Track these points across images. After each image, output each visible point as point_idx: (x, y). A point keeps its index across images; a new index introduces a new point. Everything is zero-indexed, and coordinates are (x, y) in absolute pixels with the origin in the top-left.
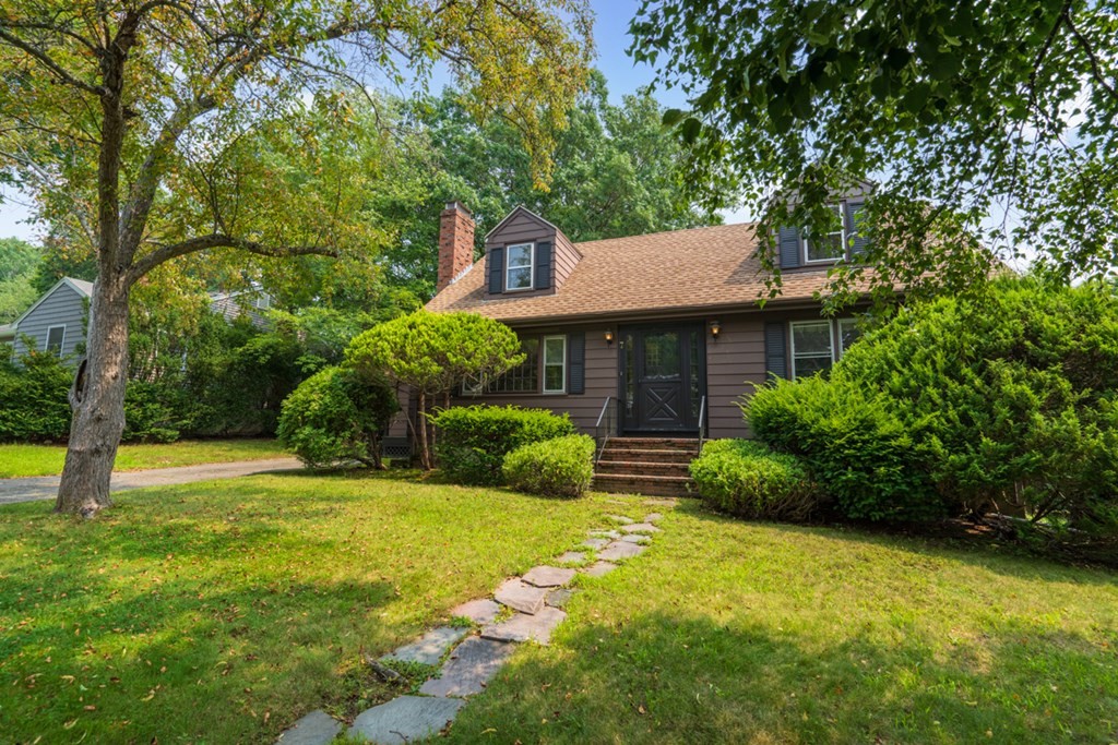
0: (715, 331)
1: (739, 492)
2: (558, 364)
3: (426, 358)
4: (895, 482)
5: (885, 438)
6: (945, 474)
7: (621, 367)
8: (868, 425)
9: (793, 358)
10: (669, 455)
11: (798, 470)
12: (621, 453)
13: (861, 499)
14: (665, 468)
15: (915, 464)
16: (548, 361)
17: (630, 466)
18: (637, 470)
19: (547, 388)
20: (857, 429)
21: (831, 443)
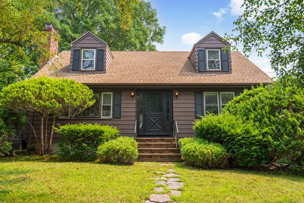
0: (177, 94)
1: (204, 158)
2: (109, 105)
3: (54, 100)
4: (257, 152)
5: (254, 136)
6: (273, 148)
7: (138, 107)
8: (247, 132)
9: (205, 106)
10: (163, 145)
11: (223, 149)
12: (143, 144)
13: (245, 159)
14: (163, 150)
15: (264, 145)
16: (103, 103)
17: (148, 150)
18: (152, 151)
19: (103, 116)
20: (244, 133)
21: (237, 138)
